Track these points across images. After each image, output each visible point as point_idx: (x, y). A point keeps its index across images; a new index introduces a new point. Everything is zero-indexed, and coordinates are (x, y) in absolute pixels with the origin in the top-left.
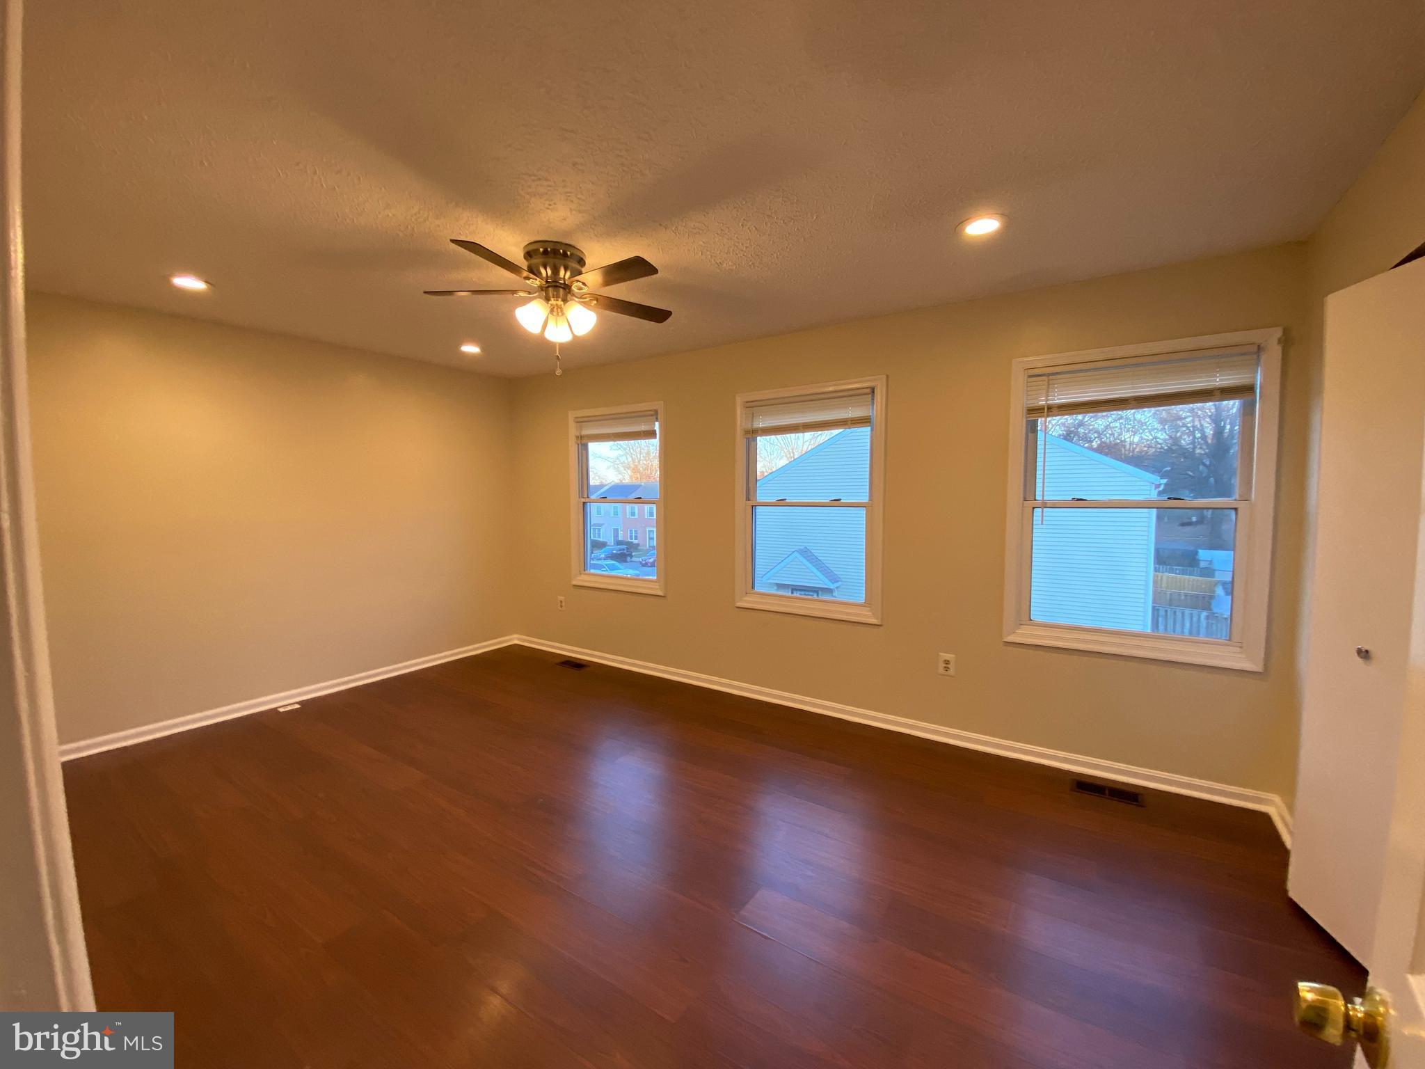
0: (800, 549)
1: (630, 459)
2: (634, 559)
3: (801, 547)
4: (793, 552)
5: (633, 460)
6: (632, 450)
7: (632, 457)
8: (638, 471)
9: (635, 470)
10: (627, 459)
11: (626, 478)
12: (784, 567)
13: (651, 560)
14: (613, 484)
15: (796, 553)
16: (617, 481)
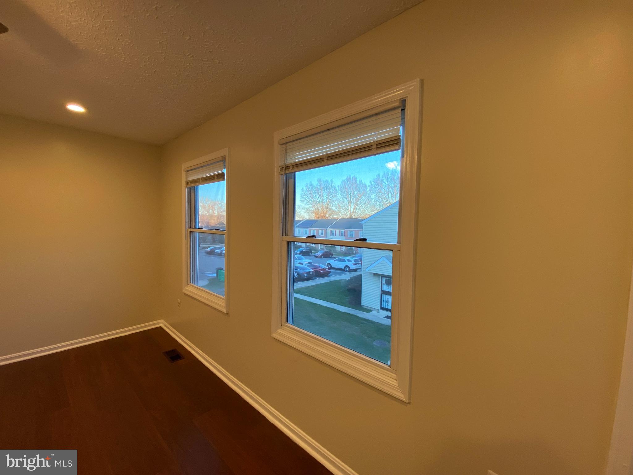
0: (386, 256)
1: (314, 209)
2: (313, 254)
3: (387, 255)
4: (382, 257)
5: (315, 210)
6: (315, 205)
7: (315, 208)
8: (318, 214)
9: (316, 214)
10: (313, 209)
11: (313, 218)
12: (377, 265)
13: (320, 255)
14: (306, 220)
15: (384, 258)
16: (308, 219)
